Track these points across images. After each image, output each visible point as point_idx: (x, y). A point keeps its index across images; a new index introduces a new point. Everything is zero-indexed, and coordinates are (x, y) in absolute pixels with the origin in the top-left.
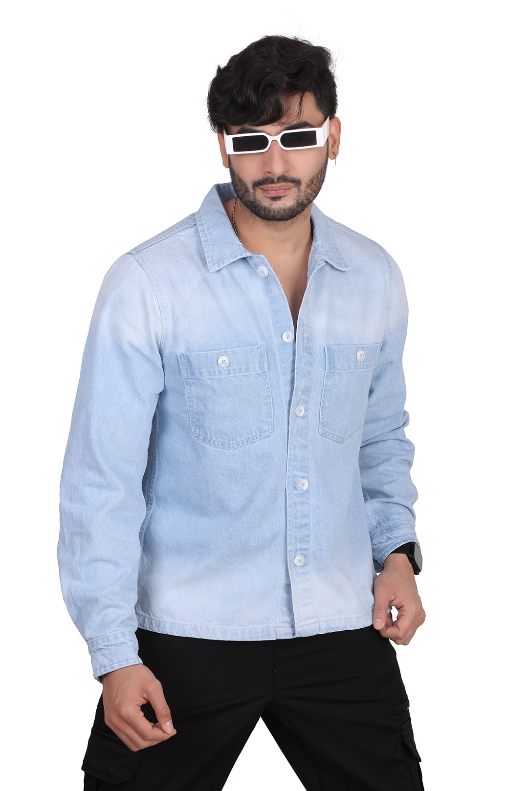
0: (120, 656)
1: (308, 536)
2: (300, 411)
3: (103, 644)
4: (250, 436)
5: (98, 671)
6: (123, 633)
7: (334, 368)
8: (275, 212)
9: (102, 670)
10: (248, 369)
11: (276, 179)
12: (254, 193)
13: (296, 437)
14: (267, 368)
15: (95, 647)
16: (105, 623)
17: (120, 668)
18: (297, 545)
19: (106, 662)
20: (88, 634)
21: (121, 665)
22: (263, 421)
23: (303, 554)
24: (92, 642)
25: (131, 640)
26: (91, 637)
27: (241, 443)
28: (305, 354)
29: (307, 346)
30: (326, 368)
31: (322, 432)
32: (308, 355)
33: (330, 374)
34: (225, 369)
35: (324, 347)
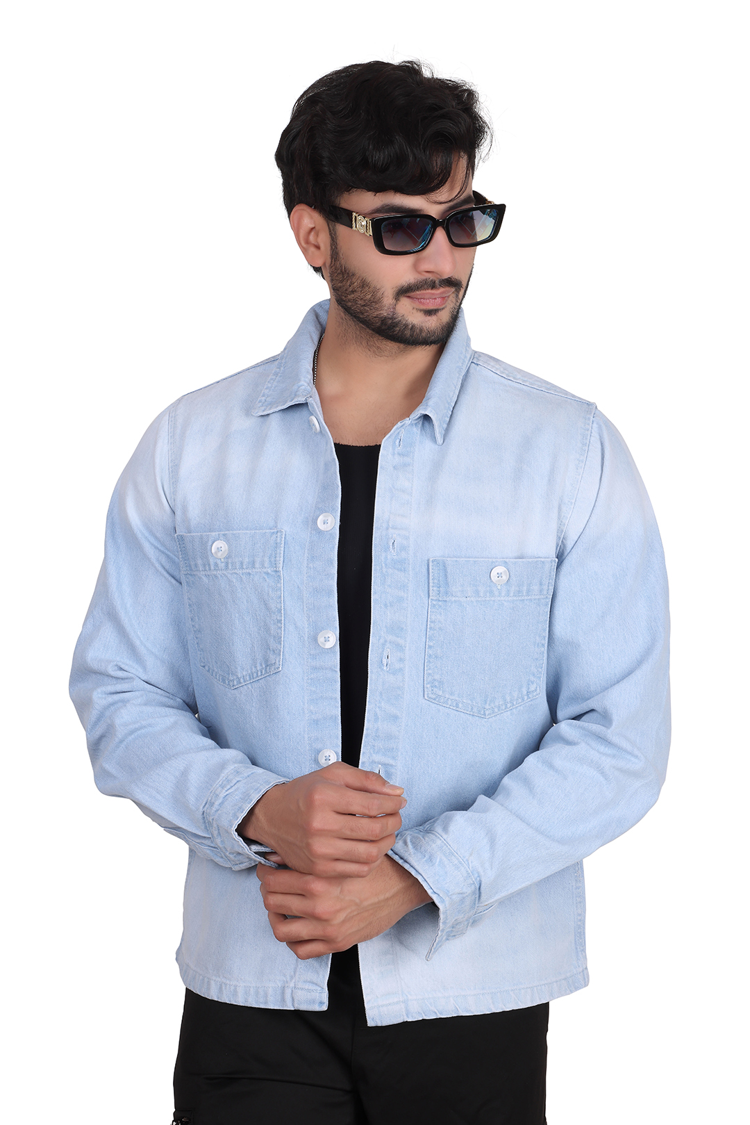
2: (328, 640)
4: (254, 670)
7: (446, 593)
10: (253, 564)
12: (394, 305)
14: (281, 565)
27: (242, 680)
28: (390, 571)
29: (395, 557)
30: (431, 594)
31: (430, 695)
32: (396, 571)
33: (440, 603)
34: (222, 560)
35: (428, 560)
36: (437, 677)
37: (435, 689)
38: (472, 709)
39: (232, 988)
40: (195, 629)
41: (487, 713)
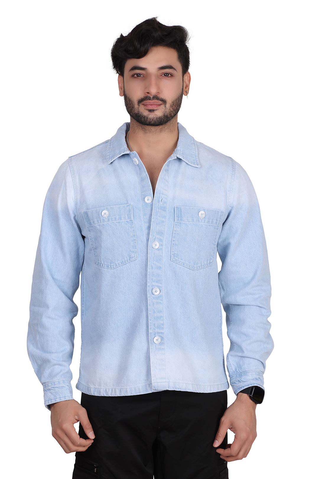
0: (61, 394)
1: (163, 324)
2: (156, 245)
3: (52, 387)
4: (123, 260)
5: (47, 402)
6: (63, 381)
7: (181, 220)
8: (150, 119)
9: (50, 401)
10: (120, 218)
11: (152, 97)
12: (138, 108)
13: (153, 261)
14: (133, 218)
15: (47, 388)
16: (53, 374)
17: (60, 401)
18: (155, 329)
19: (52, 397)
20: (43, 380)
21: (61, 400)
22: (131, 251)
23: (160, 336)
24: (45, 385)
25: (68, 386)
26: (45, 382)
27: (118, 265)
28: (160, 210)
29: (162, 205)
30: (175, 220)
31: (173, 259)
32: (162, 211)
33: (179, 224)
34: (106, 218)
35: (174, 207)
36: (176, 253)
37: (175, 257)
38: (190, 266)
39: (125, 389)
40: (94, 248)
41: (195, 268)
